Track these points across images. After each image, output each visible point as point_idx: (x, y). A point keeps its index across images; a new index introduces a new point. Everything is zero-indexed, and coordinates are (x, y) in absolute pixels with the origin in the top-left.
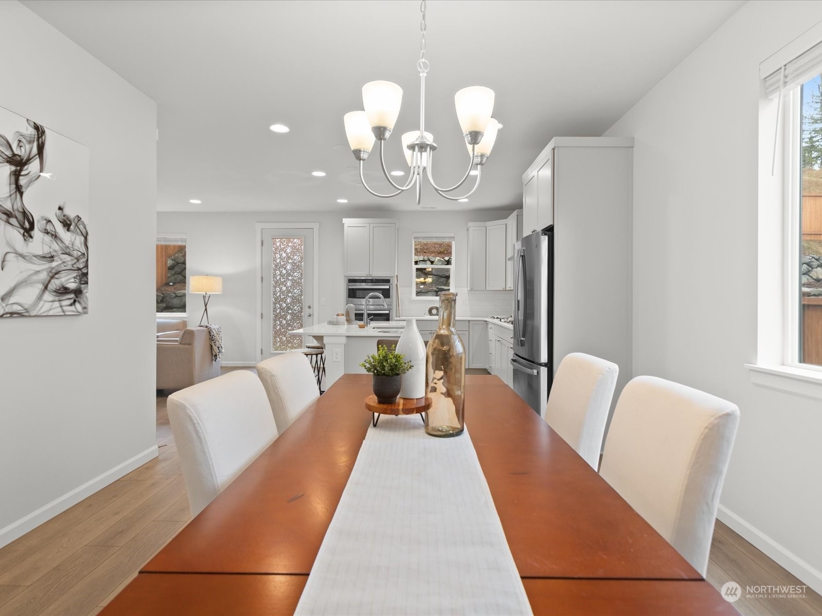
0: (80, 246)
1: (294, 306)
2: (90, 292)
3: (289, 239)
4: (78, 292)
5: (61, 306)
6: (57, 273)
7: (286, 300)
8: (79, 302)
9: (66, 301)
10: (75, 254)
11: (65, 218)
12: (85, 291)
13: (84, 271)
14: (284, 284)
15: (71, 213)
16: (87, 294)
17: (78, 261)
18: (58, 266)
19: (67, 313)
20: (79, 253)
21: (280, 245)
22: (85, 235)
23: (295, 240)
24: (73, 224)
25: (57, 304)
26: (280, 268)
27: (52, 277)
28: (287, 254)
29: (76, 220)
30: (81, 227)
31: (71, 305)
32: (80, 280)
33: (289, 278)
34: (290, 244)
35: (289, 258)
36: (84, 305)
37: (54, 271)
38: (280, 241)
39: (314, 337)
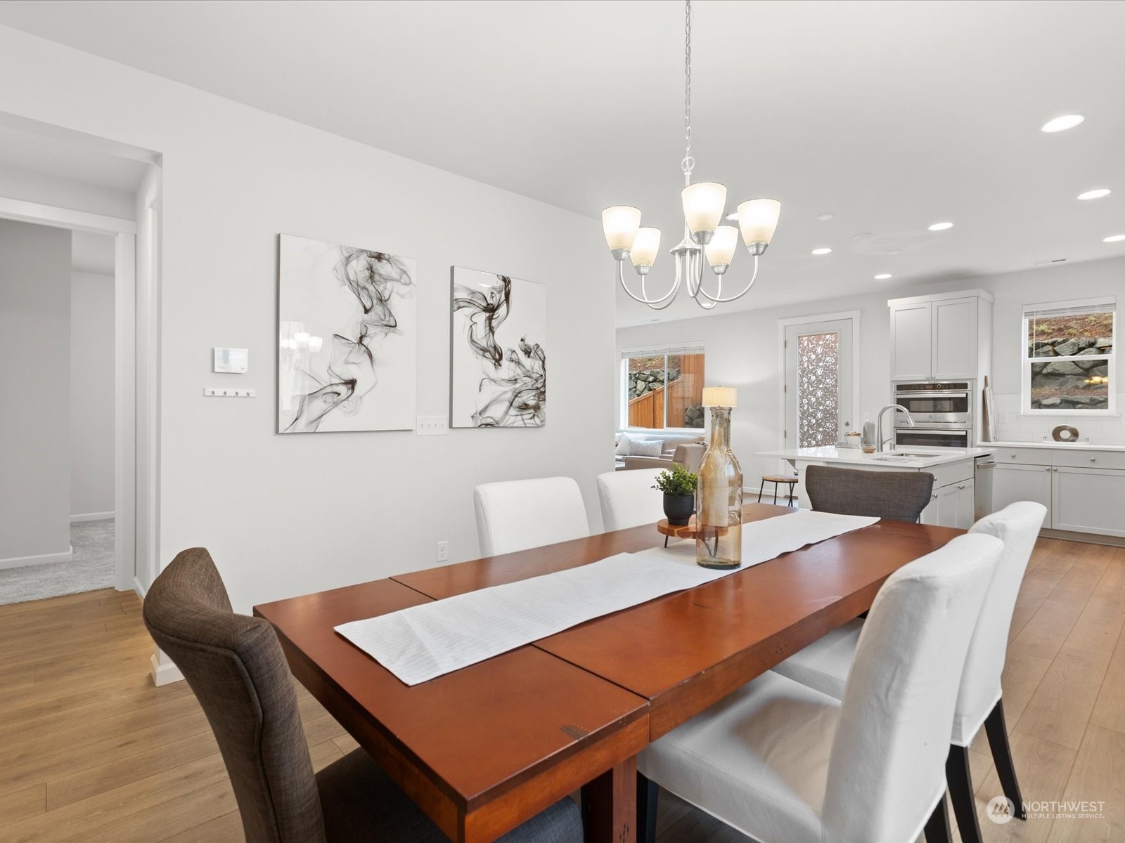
0: (538, 369)
1: (826, 423)
2: (548, 407)
3: (819, 336)
4: (537, 408)
5: (523, 420)
6: (519, 393)
7: (816, 415)
8: (538, 416)
9: (528, 414)
10: (535, 376)
11: (526, 347)
12: (542, 407)
13: (542, 390)
14: (813, 394)
15: (531, 342)
16: (545, 410)
17: (537, 381)
18: (520, 387)
19: (527, 425)
20: (538, 375)
21: (808, 345)
22: (543, 359)
23: (828, 336)
24: (533, 352)
25: (519, 418)
26: (808, 374)
27: (516, 396)
28: (817, 356)
29: (535, 348)
30: (540, 353)
31: (531, 418)
32: (539, 397)
33: (820, 386)
34: (821, 343)
35: (819, 360)
36: (542, 419)
37: (517, 391)
38: (808, 339)
39: (788, 460)
